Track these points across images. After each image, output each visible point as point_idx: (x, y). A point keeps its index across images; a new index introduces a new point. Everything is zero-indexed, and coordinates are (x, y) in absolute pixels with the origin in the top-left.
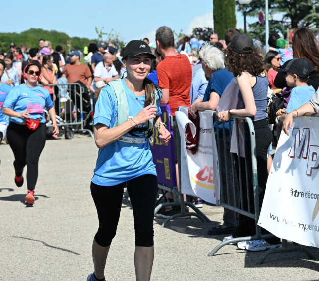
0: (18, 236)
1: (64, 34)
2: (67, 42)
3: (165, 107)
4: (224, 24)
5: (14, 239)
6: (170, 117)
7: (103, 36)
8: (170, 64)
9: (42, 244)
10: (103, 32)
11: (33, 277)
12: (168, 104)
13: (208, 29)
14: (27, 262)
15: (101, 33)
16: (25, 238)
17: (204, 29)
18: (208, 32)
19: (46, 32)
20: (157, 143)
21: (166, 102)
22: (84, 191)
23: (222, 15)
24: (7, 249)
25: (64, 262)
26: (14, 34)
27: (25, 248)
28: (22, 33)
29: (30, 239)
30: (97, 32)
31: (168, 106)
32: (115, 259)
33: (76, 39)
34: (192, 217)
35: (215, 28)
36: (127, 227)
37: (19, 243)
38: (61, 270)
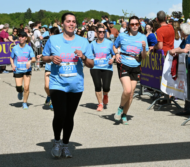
0: (87, 112)
1: (107, 13)
2: (109, 17)
3: (161, 51)
4: (187, 10)
5: (84, 114)
6: (164, 56)
7: (127, 14)
8: (163, 29)
9: (98, 116)
10: (127, 13)
11: (95, 133)
12: (162, 49)
13: (179, 12)
14: (92, 125)
15: (126, 13)
16: (90, 114)
17: (177, 12)
18: (179, 14)
19: (98, 12)
20: (156, 69)
21: (161, 48)
22: (118, 91)
23: (186, 5)
24: (81, 119)
25: (110, 126)
26: (82, 12)
27: (90, 119)
28: (86, 12)
29: (92, 114)
30: (124, 13)
31: (163, 50)
32: (135, 125)
33: (113, 16)
34: (173, 106)
35: (183, 12)
36: (140, 110)
37: (87, 116)
38: (108, 129)
